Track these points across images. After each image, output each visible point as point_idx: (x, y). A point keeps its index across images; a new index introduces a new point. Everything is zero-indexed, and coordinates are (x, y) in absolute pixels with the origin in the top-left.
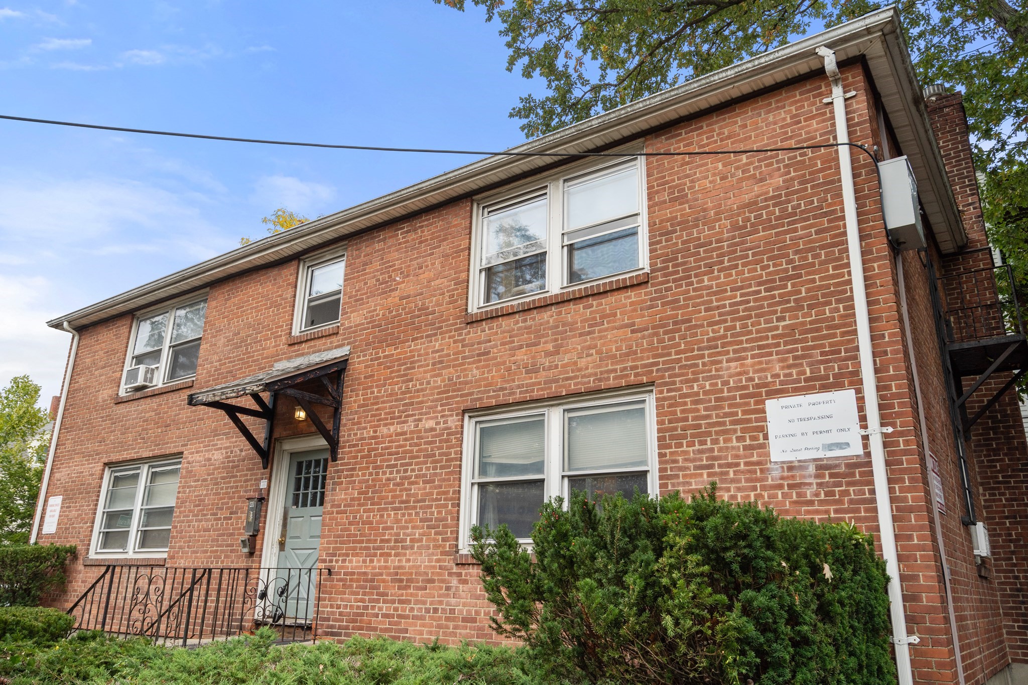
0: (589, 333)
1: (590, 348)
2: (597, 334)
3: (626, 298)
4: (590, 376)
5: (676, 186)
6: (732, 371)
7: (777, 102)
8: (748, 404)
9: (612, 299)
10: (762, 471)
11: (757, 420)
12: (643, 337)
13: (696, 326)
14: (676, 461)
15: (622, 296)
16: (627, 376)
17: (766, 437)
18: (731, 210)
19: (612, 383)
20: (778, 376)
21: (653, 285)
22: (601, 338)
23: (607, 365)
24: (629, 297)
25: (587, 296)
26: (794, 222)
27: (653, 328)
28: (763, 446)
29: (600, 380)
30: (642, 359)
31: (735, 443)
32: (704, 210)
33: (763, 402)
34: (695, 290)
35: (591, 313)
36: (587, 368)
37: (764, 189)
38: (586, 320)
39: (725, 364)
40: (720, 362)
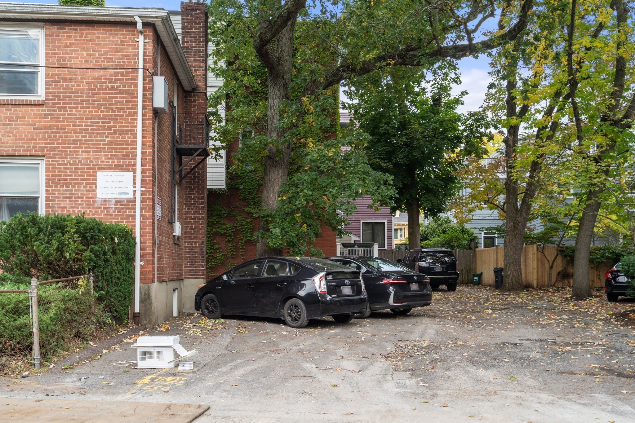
0: (9, 125)
1: (9, 132)
2: (13, 126)
3: (31, 110)
4: (9, 147)
5: (62, 57)
6: (84, 156)
7: (115, 30)
8: (89, 172)
9: (23, 109)
10: (93, 201)
11: (93, 180)
12: (40, 133)
13: (68, 133)
14: (54, 194)
15: (29, 108)
16: (30, 151)
17: (96, 187)
18: (89, 79)
19: (22, 153)
20: (103, 162)
21: (46, 107)
22: (16, 128)
23: (19, 143)
24: (33, 110)
25: (8, 104)
26: (117, 94)
27: (46, 129)
28: (94, 191)
29: (15, 150)
30: (39, 143)
31: (82, 188)
32: (76, 75)
33: (96, 172)
34: (68, 114)
35: (10, 114)
36: (7, 143)
37: (105, 74)
38: (7, 117)
39: (80, 153)
40: (78, 151)
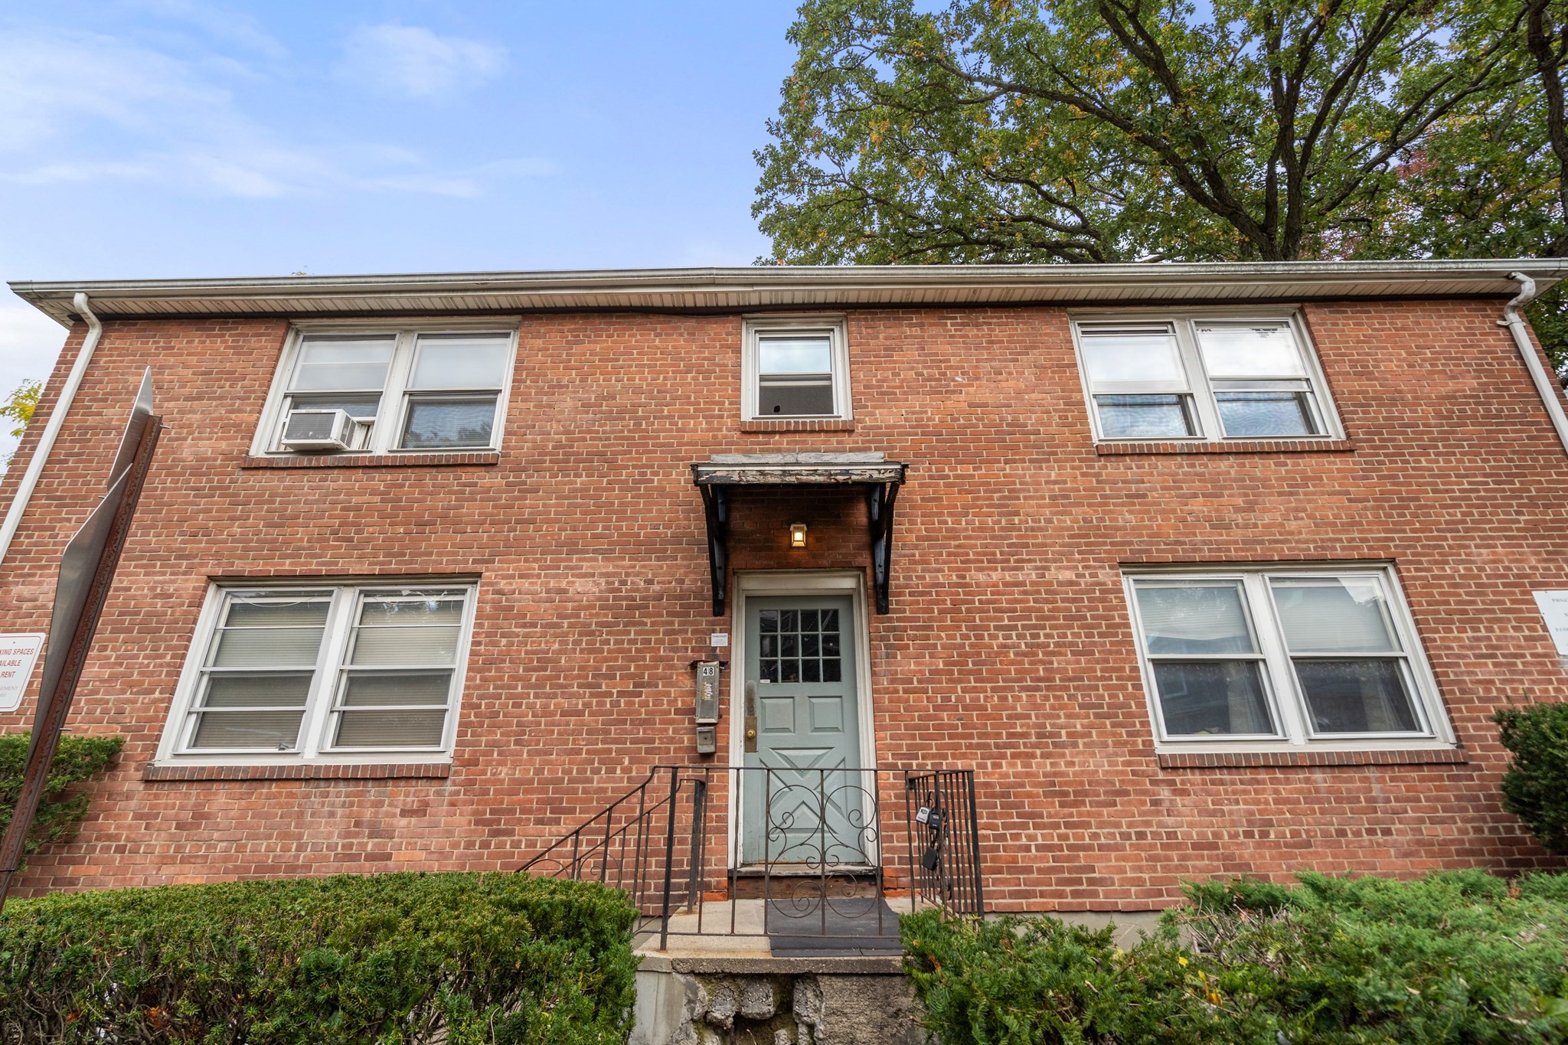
0: (1291, 494)
1: (1296, 510)
2: (1302, 497)
3: (1330, 463)
4: (1307, 541)
5: (1358, 361)
6: (1485, 557)
7: (1446, 310)
8: (1514, 594)
9: (1314, 460)
10: (1552, 663)
11: (1529, 611)
12: (1366, 508)
13: (1426, 506)
14: (1451, 648)
15: (1325, 460)
16: (1358, 548)
17: (1545, 628)
18: (1430, 398)
19: (1339, 553)
20: (1535, 568)
21: (1360, 455)
22: (1309, 501)
23: (1327, 533)
24: (1334, 463)
25: (1277, 453)
26: (1502, 424)
27: (1375, 500)
28: (1544, 638)
29: (1323, 548)
30: (1371, 531)
31: (1512, 633)
32: (1400, 392)
33: (1529, 593)
35: (1287, 472)
36: (1300, 533)
37: (1460, 386)
38: (1283, 479)
39: (1474, 550)
40: (1468, 547)
